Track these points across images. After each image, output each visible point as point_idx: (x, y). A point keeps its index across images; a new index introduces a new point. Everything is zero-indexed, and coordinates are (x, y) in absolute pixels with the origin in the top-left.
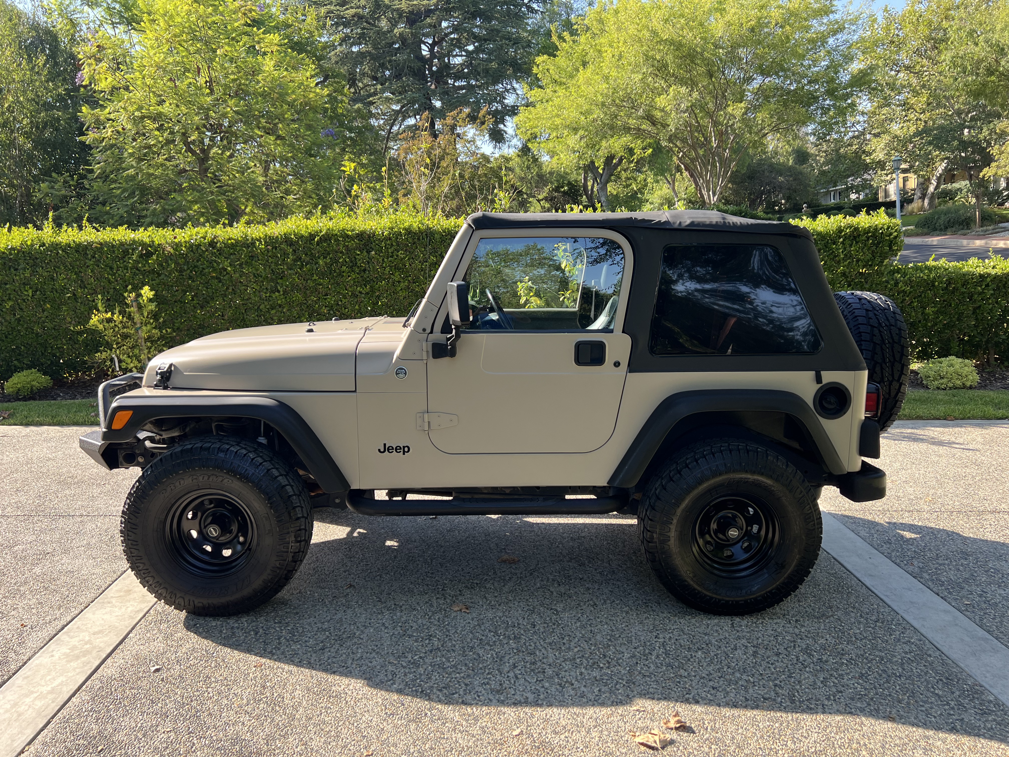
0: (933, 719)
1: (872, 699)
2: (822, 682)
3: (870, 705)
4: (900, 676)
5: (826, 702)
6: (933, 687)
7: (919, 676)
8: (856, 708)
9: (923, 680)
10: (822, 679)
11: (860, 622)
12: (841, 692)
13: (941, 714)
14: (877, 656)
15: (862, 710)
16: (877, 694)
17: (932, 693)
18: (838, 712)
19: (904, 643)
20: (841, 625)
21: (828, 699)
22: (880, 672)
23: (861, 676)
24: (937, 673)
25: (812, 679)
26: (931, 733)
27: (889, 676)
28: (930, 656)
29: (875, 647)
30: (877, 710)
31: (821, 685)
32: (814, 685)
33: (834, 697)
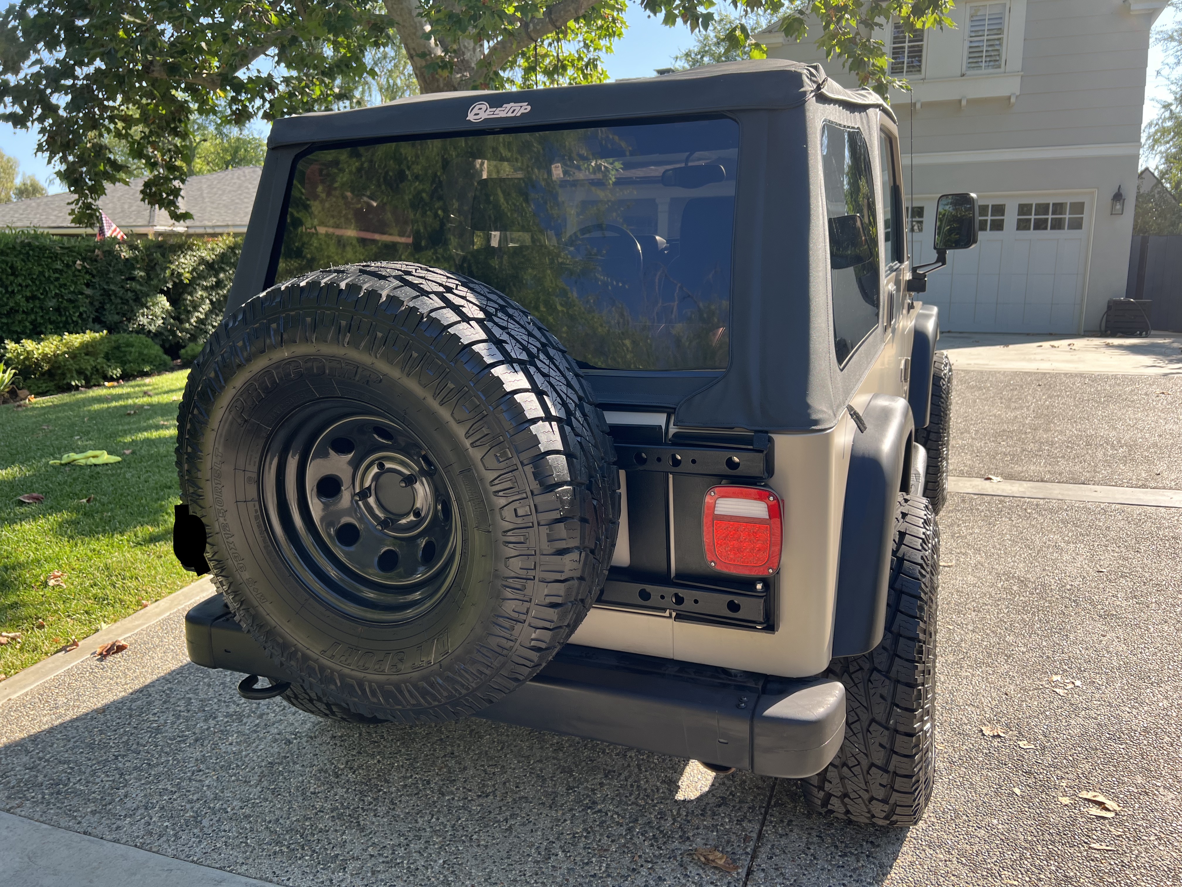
0: (59, 736)
1: (131, 716)
2: (190, 699)
3: (129, 709)
4: (116, 757)
5: (169, 685)
6: (72, 768)
7: (94, 773)
8: (138, 699)
9: (88, 770)
10: (193, 701)
11: (216, 798)
12: (165, 702)
13: (51, 746)
14: (158, 765)
15: (133, 701)
16: (129, 724)
17: (69, 762)
18: (152, 685)
19: (137, 809)
20: (235, 775)
21: (170, 689)
22: (141, 748)
23: (158, 730)
24: (75, 792)
25: (202, 696)
26: (56, 723)
27: (128, 750)
28: (94, 813)
29: (169, 776)
30: (118, 709)
31: (188, 696)
32: (195, 691)
33: (167, 694)
